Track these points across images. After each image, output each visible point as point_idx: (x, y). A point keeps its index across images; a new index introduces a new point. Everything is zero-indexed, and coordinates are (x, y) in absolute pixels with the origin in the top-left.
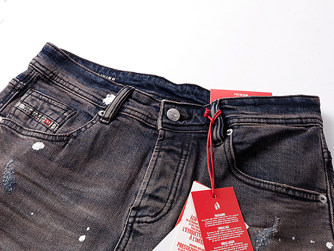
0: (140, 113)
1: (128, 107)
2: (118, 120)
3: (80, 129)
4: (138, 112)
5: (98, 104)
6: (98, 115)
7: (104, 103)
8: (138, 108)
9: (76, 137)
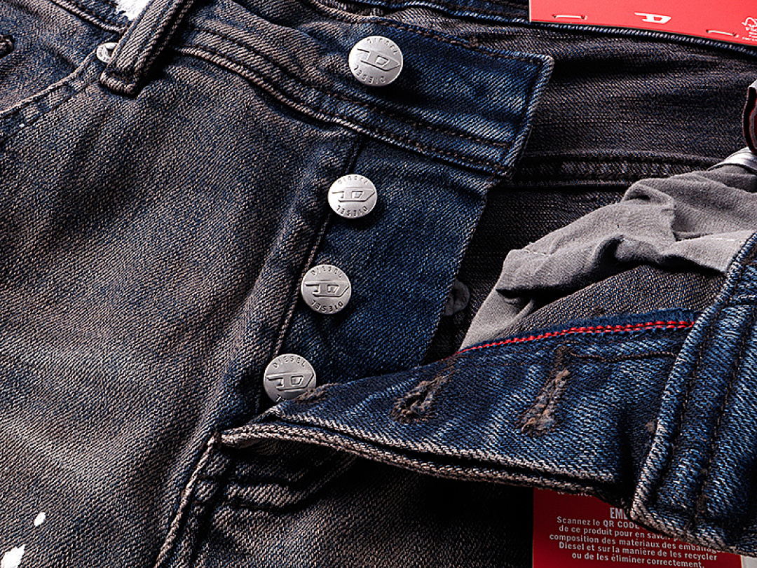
0: (257, 53)
1: (212, 24)
2: (169, 79)
3: (16, 112)
4: (249, 48)
5: (97, 17)
6: (95, 59)
7: (123, 12)
8: (251, 30)
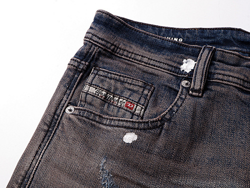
2: (211, 90)
3: (171, 109)
5: (176, 73)
6: (182, 87)
8: (230, 71)
9: (170, 120)
